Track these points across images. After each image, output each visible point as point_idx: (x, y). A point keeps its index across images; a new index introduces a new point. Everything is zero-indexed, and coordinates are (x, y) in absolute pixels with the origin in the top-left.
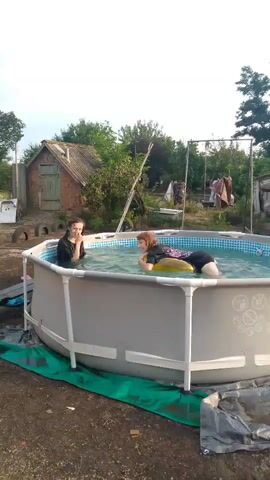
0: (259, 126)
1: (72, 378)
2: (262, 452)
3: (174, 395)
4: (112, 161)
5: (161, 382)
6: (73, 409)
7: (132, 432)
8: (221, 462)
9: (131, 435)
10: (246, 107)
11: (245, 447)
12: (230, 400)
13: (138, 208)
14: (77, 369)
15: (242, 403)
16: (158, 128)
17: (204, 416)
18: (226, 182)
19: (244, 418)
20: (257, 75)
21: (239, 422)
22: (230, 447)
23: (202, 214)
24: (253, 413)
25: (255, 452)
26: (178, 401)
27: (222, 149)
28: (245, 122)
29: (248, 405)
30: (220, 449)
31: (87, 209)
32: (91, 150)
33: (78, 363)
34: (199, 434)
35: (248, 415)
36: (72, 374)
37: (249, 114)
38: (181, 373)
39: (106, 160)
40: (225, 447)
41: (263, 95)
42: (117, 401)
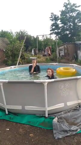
0: (57, 31)
1: (7, 118)
2: (74, 135)
3: (43, 119)
4: (13, 43)
5: (38, 115)
6: (8, 129)
7: (30, 135)
8: (62, 141)
9: (30, 136)
10: (53, 25)
11: (68, 134)
12: (61, 118)
13: (23, 57)
14: (8, 114)
15: (65, 119)
16: (27, 32)
17: (54, 126)
18: (50, 48)
19: (66, 124)
20: (55, 15)
22: (64, 135)
23: (43, 59)
25: (72, 136)
26: (44, 121)
27: (46, 38)
28: (53, 30)
29: (67, 119)
30: (60, 137)
31: (6, 59)
32: (6, 39)
33: (8, 112)
34: (53, 132)
35: (68, 123)
36: (7, 116)
37: (54, 27)
38: (45, 111)
39: (11, 42)
40: (62, 135)
41: (57, 21)
42: (24, 124)
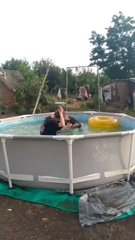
0: (101, 60)
1: (10, 193)
2: (111, 222)
3: (65, 197)
4: (29, 78)
5: (58, 191)
6: (11, 210)
7: (43, 219)
8: (91, 230)
9: (43, 221)
10: (94, 51)
11: (102, 221)
12: (93, 196)
13: (43, 102)
14: (13, 188)
15: (99, 197)
16: (52, 62)
17: (81, 207)
18: (86, 87)
19: (101, 205)
20: (99, 35)
21: (98, 208)
22: (94, 221)
23: (76, 104)
24: (105, 202)
25: (107, 223)
26: (67, 199)
27: (84, 72)
28: (94, 58)
29: (102, 199)
30: (89, 223)
31: (17, 104)
32: (18, 73)
33: (13, 184)
34: (78, 216)
35: (103, 203)
36: (10, 191)
37: (96, 54)
38: (68, 185)
39: (26, 77)
40: (92, 222)
41: (102, 45)
42: (35, 203)
